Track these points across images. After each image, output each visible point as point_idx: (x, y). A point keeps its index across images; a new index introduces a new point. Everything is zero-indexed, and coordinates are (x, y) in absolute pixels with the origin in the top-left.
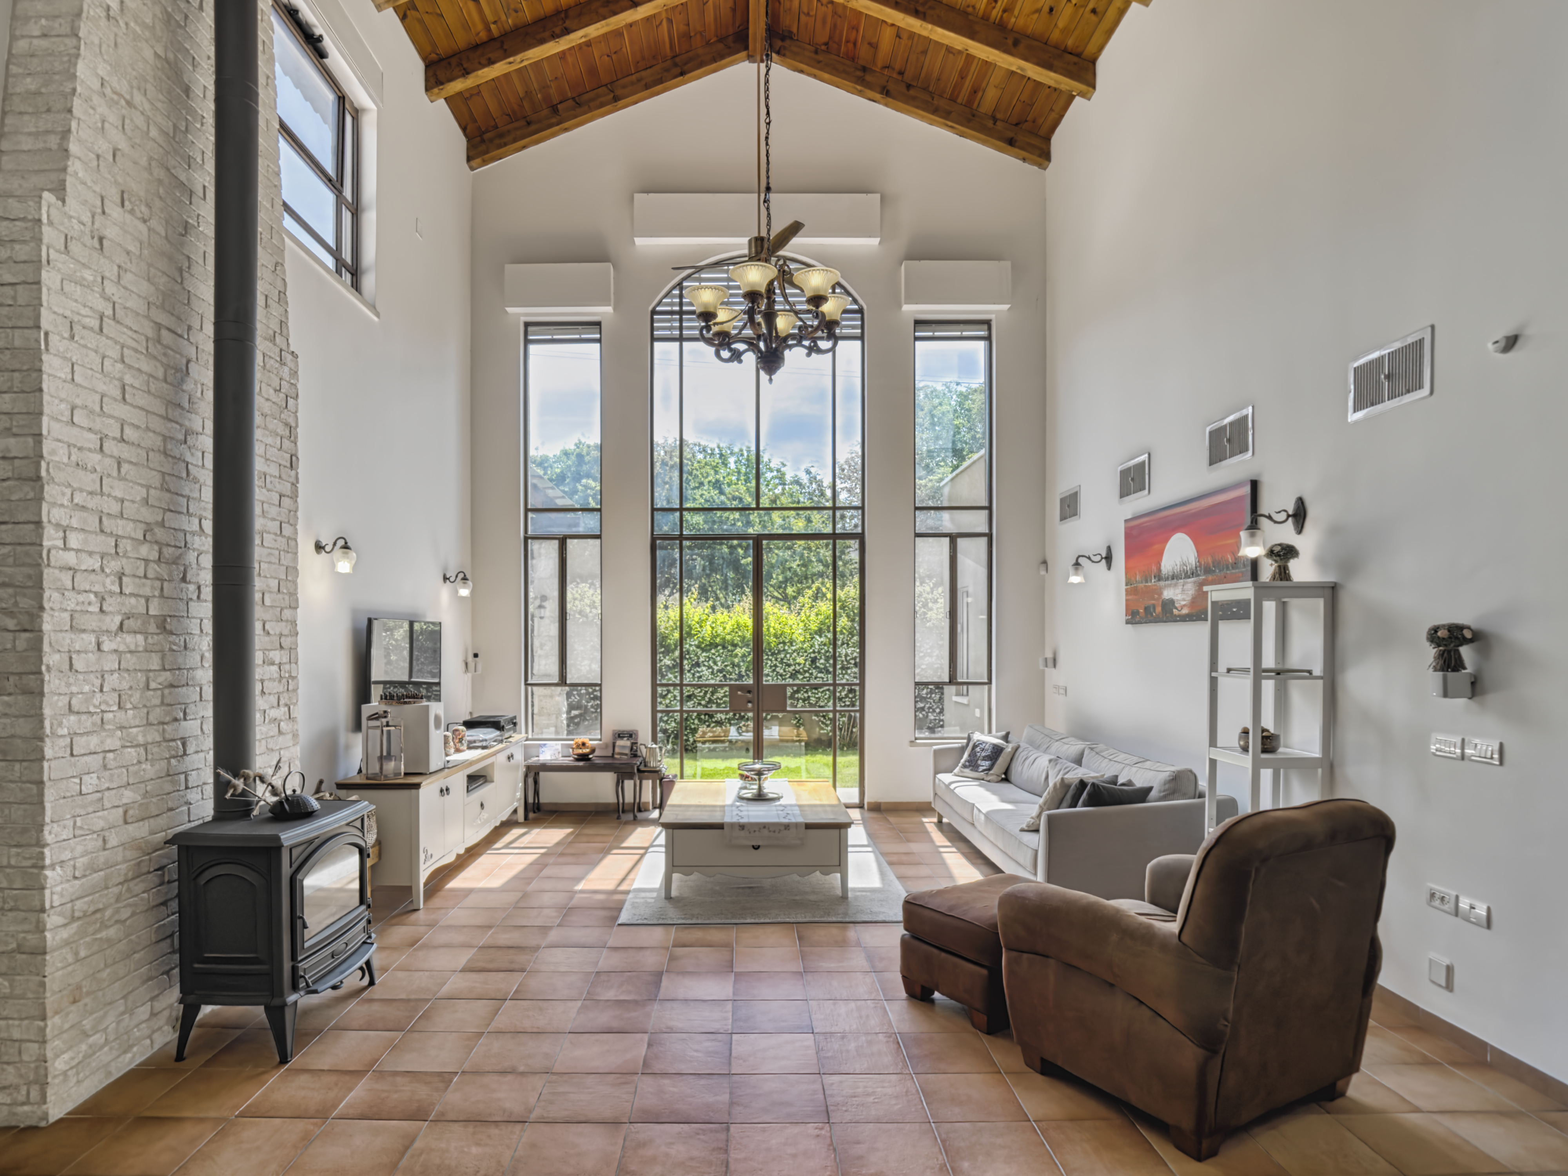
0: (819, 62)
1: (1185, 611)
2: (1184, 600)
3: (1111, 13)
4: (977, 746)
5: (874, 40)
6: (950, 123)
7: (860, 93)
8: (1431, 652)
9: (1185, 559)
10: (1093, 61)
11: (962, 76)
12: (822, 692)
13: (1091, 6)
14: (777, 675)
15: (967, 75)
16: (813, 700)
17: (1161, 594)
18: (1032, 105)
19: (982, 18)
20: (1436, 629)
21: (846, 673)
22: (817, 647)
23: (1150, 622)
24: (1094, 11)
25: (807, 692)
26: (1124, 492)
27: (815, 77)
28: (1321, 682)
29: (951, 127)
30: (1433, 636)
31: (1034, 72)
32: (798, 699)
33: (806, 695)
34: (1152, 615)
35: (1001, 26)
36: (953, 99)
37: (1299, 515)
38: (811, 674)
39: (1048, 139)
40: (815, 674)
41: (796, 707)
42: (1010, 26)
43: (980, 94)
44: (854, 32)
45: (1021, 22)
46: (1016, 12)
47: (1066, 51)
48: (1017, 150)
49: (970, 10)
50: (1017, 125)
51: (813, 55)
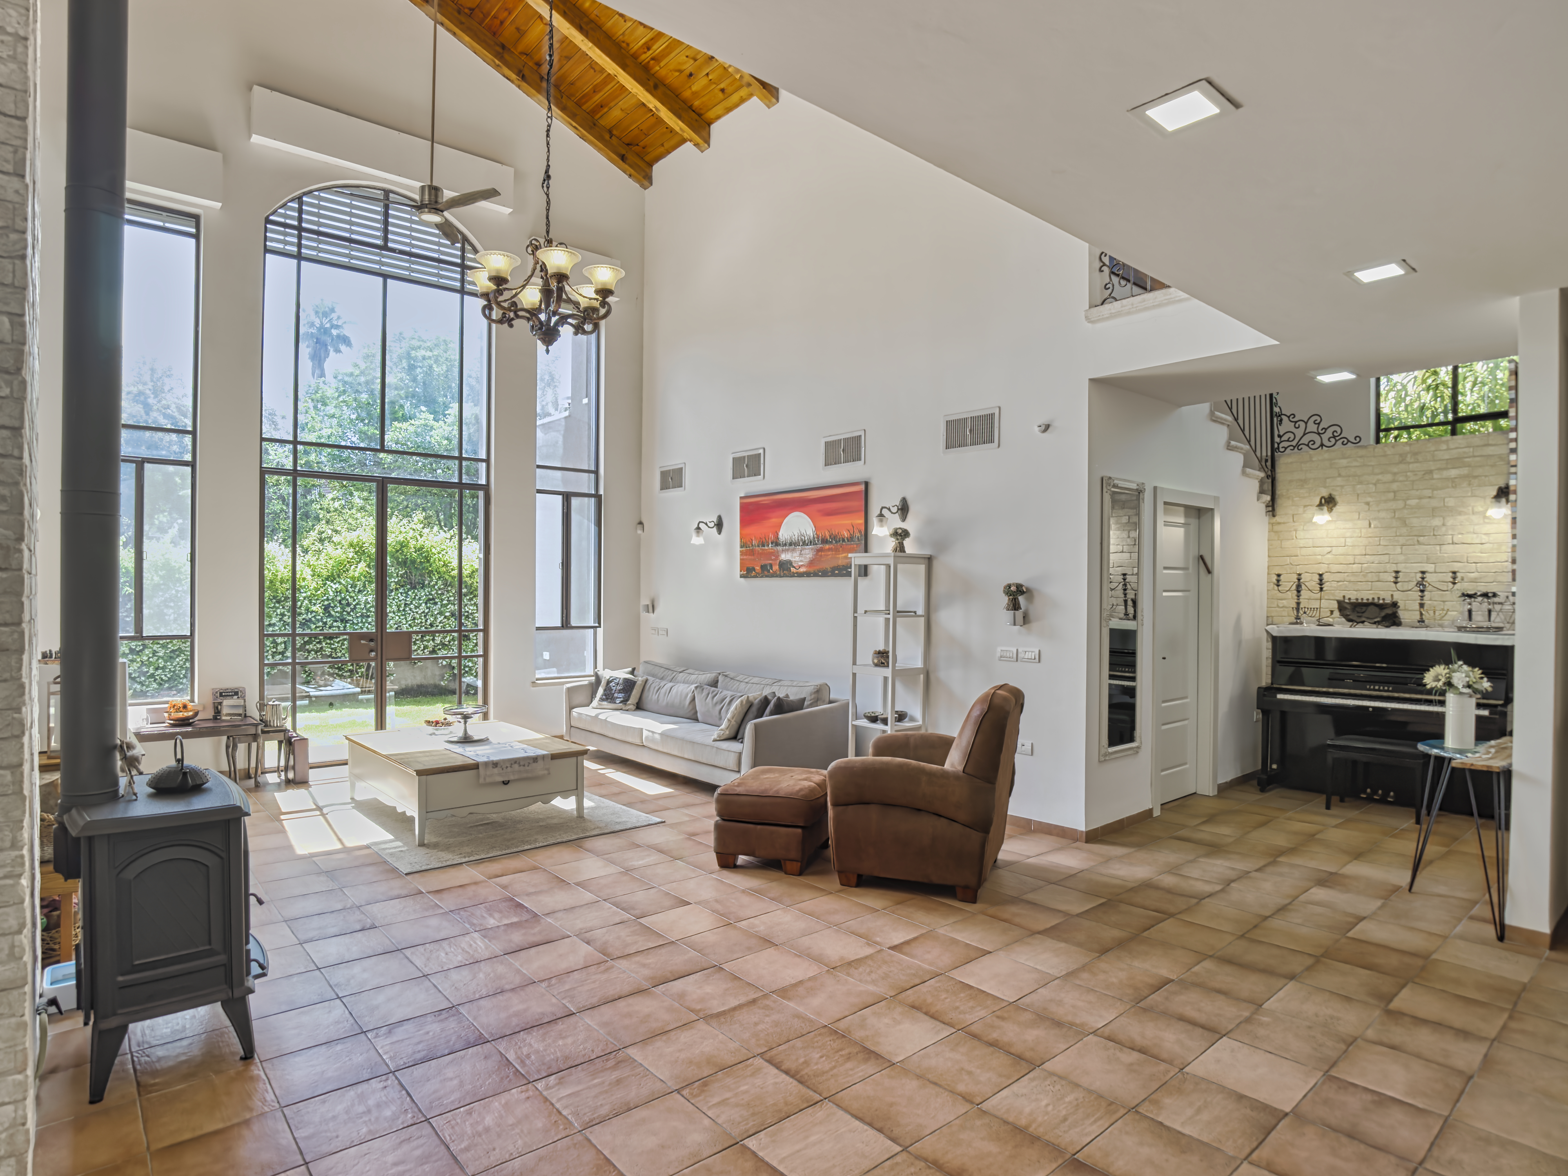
0: (462, 23)
1: (802, 570)
2: (801, 561)
3: (735, 98)
4: (611, 682)
5: (523, 28)
6: (574, 124)
7: (497, 67)
8: (1005, 600)
9: (803, 531)
10: (709, 124)
11: (595, 90)
12: (338, 642)
13: (722, 86)
14: (284, 626)
15: (600, 91)
16: (328, 651)
17: (777, 556)
18: (647, 135)
19: (632, 56)
20: (1009, 586)
21: (366, 622)
22: (331, 593)
23: (767, 576)
24: (723, 90)
25: (320, 643)
26: (737, 474)
27: (454, 34)
28: (923, 619)
29: (575, 127)
30: (1008, 590)
31: (665, 114)
32: (309, 652)
33: (319, 646)
34: (769, 571)
35: (646, 68)
36: (579, 104)
37: (904, 509)
38: (325, 623)
39: (650, 165)
40: (329, 623)
41: (307, 658)
42: (653, 72)
43: (606, 110)
44: (506, 14)
45: (663, 73)
46: (662, 64)
47: (690, 107)
48: (627, 166)
49: (624, 45)
50: (628, 145)
51: (456, 14)
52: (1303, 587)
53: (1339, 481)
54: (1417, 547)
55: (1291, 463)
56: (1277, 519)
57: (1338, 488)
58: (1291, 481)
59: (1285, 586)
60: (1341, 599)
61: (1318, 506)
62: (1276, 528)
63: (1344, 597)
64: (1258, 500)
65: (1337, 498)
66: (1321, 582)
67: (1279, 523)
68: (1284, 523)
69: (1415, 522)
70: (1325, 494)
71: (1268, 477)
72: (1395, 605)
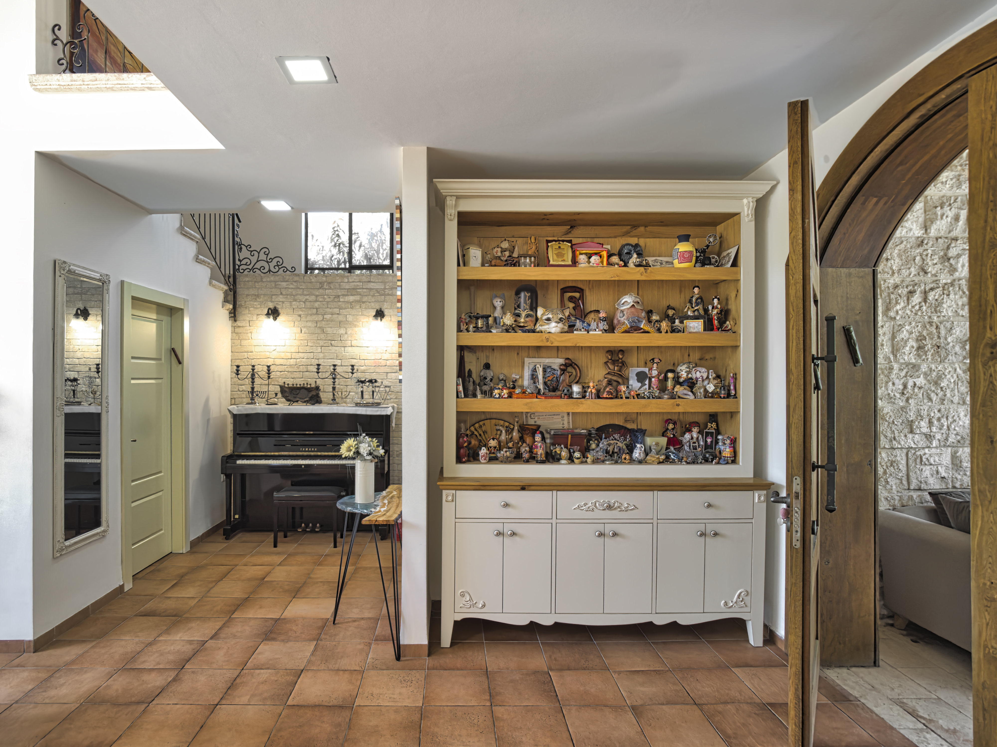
52: (256, 376)
53: (281, 298)
54: (330, 348)
55: (248, 281)
56: (238, 323)
57: (280, 303)
58: (247, 295)
59: (243, 374)
60: (282, 384)
61: (266, 315)
62: (237, 330)
63: (284, 383)
64: (223, 307)
65: (280, 310)
66: (269, 372)
67: (239, 327)
68: (242, 327)
69: (329, 330)
70: (271, 306)
71: (230, 289)
72: (317, 388)
